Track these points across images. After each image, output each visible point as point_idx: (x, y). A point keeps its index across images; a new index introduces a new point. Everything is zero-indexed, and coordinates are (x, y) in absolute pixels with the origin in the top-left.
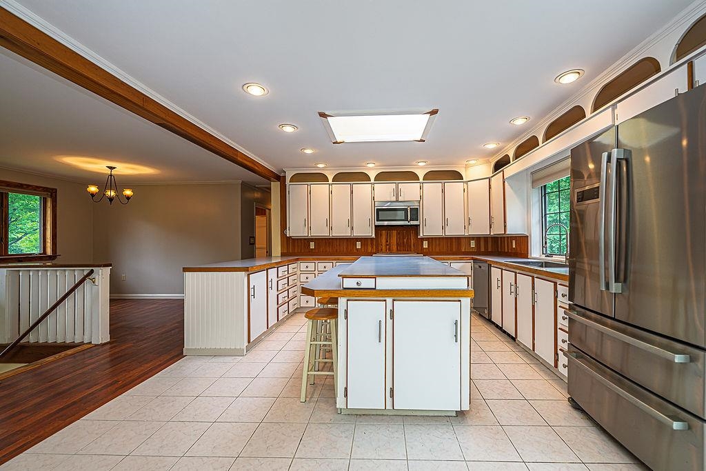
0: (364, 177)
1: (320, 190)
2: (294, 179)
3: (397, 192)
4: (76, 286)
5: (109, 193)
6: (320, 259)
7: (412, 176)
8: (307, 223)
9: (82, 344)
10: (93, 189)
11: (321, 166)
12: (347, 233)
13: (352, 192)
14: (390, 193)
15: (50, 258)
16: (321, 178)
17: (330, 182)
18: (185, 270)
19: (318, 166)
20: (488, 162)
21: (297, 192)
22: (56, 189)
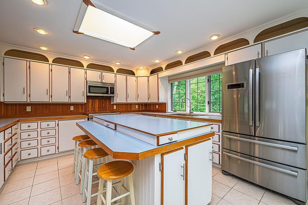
3: (102, 77)
6: (43, 119)
7: (110, 70)
8: (27, 90)
12: (66, 100)
13: (69, 73)
14: (97, 77)
17: (51, 62)
19: (42, 48)
20: (148, 69)
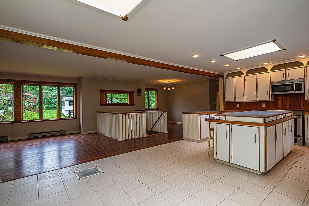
0: (264, 70)
1: (240, 79)
2: (227, 76)
3: (286, 75)
4: (160, 117)
5: (169, 89)
7: (298, 64)
8: (234, 95)
9: (162, 132)
10: (165, 88)
11: (238, 68)
12: (254, 99)
13: (257, 78)
14: (282, 76)
15: (158, 109)
16: (241, 73)
17: (245, 75)
18: (183, 113)
19: (237, 69)
21: (229, 82)
22: (158, 89)
